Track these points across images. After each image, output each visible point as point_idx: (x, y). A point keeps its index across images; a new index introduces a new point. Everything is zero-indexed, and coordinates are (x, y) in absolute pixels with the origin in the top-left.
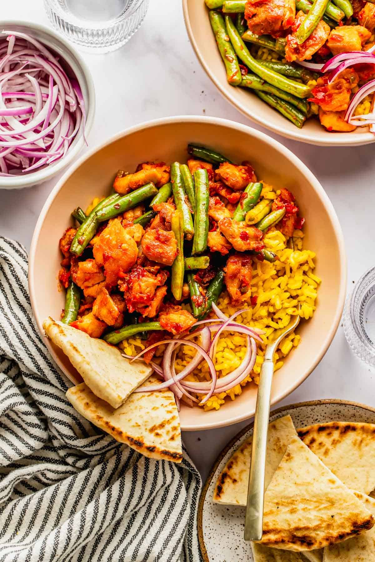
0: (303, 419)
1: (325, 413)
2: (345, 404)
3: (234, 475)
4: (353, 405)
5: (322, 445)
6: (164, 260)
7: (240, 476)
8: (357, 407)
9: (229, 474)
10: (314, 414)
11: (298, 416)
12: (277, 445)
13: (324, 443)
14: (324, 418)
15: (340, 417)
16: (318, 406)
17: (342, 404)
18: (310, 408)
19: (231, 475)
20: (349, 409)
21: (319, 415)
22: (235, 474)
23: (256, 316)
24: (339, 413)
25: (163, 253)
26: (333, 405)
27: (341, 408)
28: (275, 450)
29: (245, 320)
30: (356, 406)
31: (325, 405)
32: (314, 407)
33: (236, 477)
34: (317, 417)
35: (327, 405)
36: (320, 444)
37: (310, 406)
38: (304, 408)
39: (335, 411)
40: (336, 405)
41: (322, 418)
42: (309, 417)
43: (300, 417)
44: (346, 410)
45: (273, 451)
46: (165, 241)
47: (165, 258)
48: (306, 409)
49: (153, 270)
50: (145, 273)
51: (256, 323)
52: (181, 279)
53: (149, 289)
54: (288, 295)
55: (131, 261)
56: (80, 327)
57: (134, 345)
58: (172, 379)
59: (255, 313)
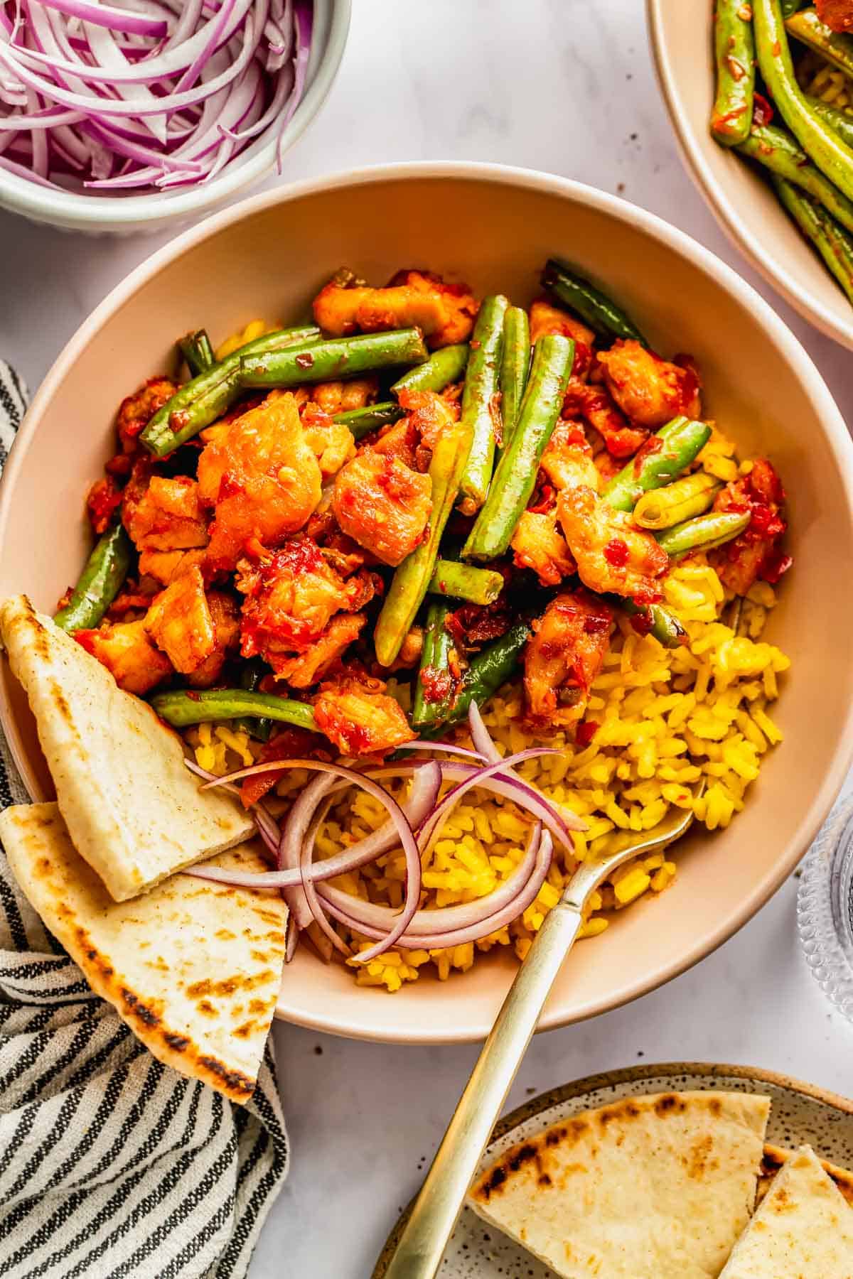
3: (551, 1164)
6: (382, 545)
22: (557, 1164)
23: (579, 775)
25: (383, 525)
29: (545, 779)
46: (402, 496)
47: (385, 540)
49: (343, 562)
50: (319, 564)
51: (571, 795)
52: (409, 612)
53: (313, 610)
54: (681, 747)
55: (292, 519)
56: (97, 650)
57: (227, 747)
58: (297, 869)
59: (577, 768)
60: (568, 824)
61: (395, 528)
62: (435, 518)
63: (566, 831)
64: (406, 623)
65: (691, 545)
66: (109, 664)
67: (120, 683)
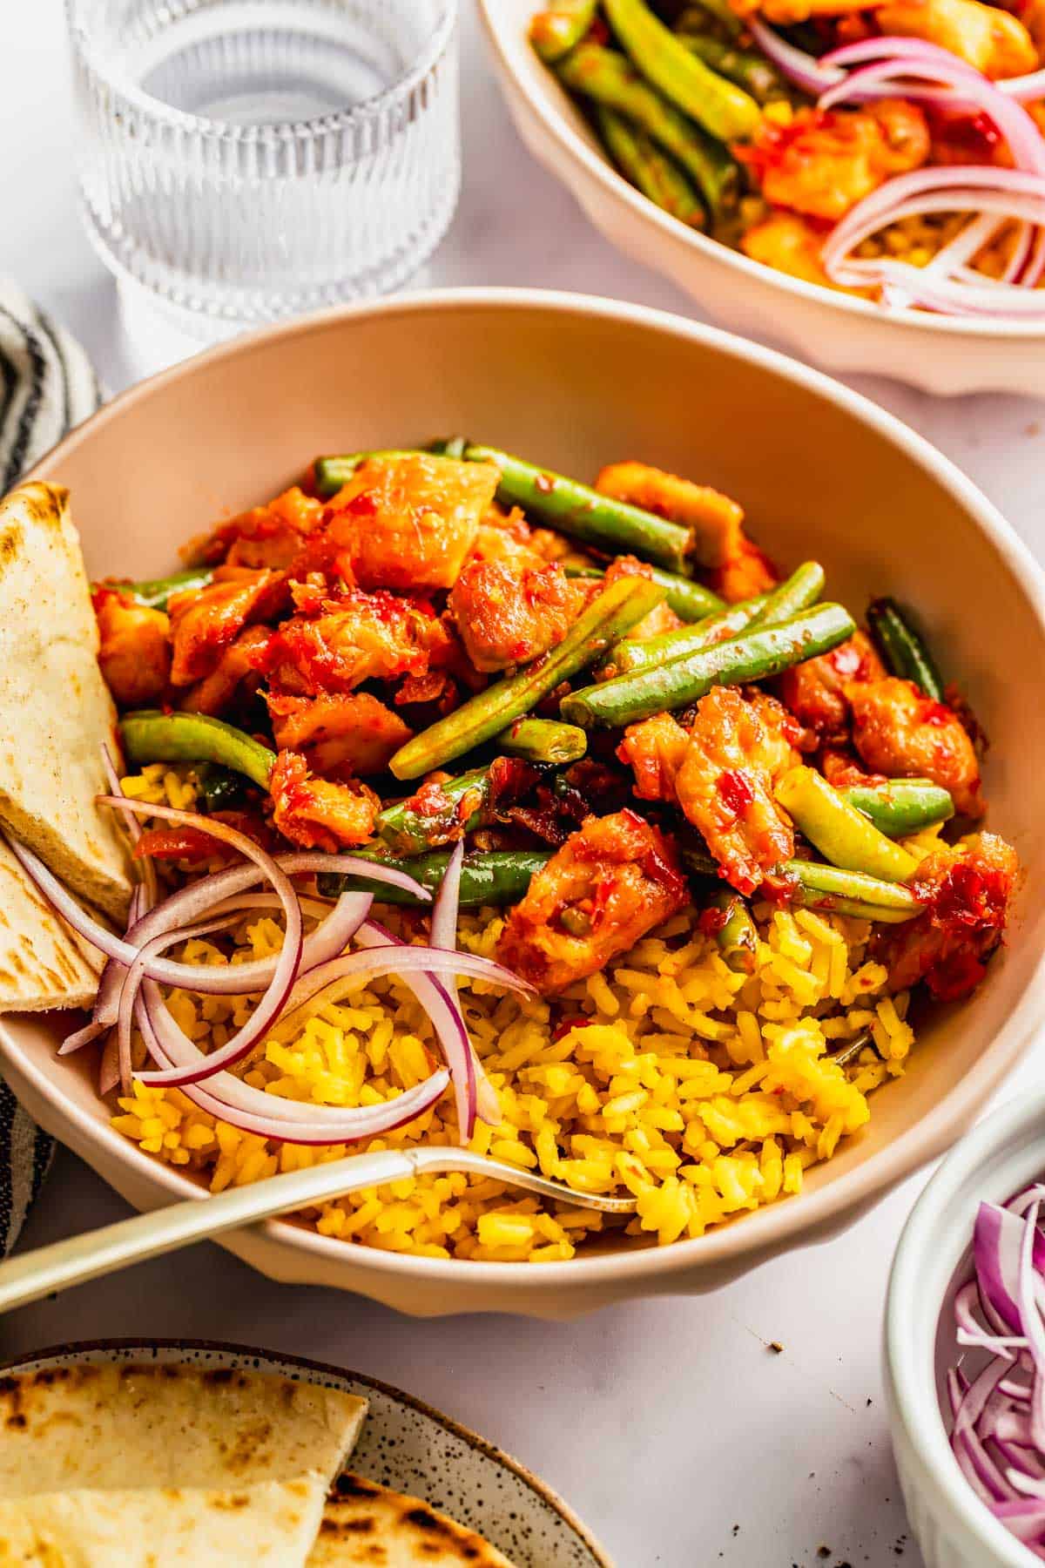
0: (401, 1468)
1: (480, 1503)
2: (560, 1514)
3: (34, 1406)
4: (582, 1538)
5: (379, 1556)
6: (477, 625)
7: (48, 1424)
8: (587, 1554)
9: (24, 1391)
10: (445, 1476)
11: (392, 1443)
12: (244, 1441)
13: (389, 1557)
14: (465, 1518)
15: (516, 1553)
16: (477, 1455)
17: (552, 1506)
18: (448, 1440)
19: (25, 1400)
20: (561, 1542)
21: (457, 1495)
22: (41, 1408)
23: (534, 1074)
24: (520, 1538)
25: (493, 607)
26: (523, 1486)
27: (539, 1519)
28: (223, 1448)
29: (493, 1058)
30: (590, 1549)
31: (497, 1467)
32: (462, 1447)
33: (34, 1417)
34: (443, 1497)
35: (504, 1472)
36: (375, 1550)
37: (452, 1431)
38: (429, 1427)
39: (513, 1516)
40: (532, 1494)
41: (459, 1510)
42: (422, 1475)
43: (395, 1450)
44: (548, 1541)
45: (216, 1447)
47: (483, 620)
48: (432, 1433)
49: (424, 628)
50: (396, 617)
51: (509, 1090)
52: (461, 732)
53: (354, 651)
54: (674, 1123)
55: (404, 564)
56: (104, 610)
57: (166, 795)
58: (137, 951)
59: (538, 1064)
60: (480, 1108)
61: (504, 615)
62: (560, 654)
63: (473, 1115)
64: (449, 743)
65: (834, 889)
66: (105, 633)
67: (103, 660)
